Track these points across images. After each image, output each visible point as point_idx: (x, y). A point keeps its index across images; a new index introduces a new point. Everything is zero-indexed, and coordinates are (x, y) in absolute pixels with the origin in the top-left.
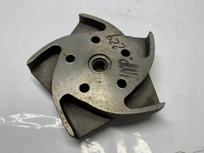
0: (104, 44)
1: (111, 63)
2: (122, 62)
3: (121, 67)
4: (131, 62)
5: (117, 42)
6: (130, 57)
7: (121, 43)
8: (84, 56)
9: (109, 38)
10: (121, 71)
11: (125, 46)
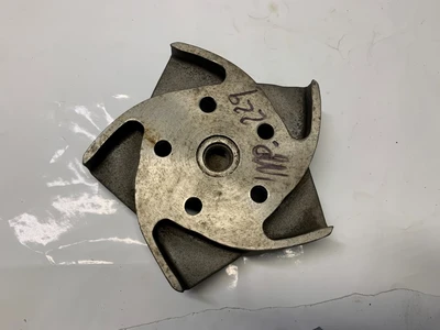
0: (225, 114)
1: (238, 152)
2: (260, 150)
3: (257, 162)
4: (275, 151)
5: (249, 108)
6: (273, 139)
7: (256, 109)
8: (188, 143)
9: (234, 100)
10: (258, 169)
11: (265, 116)
